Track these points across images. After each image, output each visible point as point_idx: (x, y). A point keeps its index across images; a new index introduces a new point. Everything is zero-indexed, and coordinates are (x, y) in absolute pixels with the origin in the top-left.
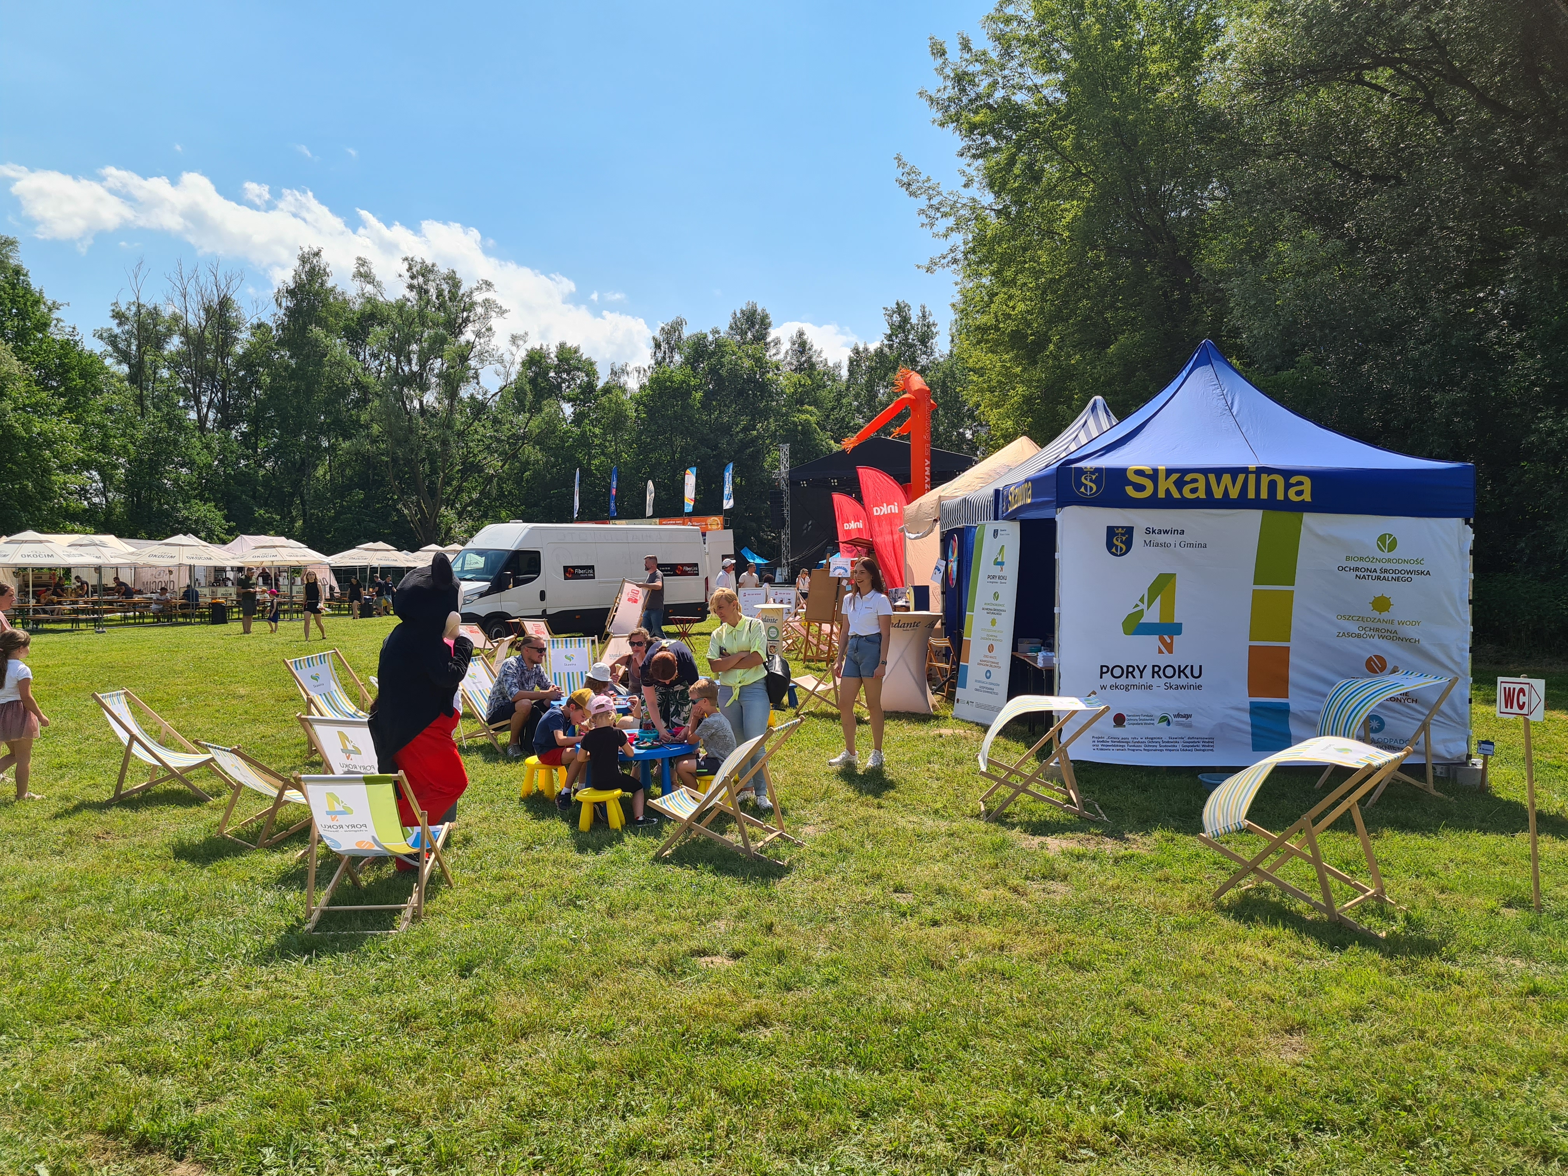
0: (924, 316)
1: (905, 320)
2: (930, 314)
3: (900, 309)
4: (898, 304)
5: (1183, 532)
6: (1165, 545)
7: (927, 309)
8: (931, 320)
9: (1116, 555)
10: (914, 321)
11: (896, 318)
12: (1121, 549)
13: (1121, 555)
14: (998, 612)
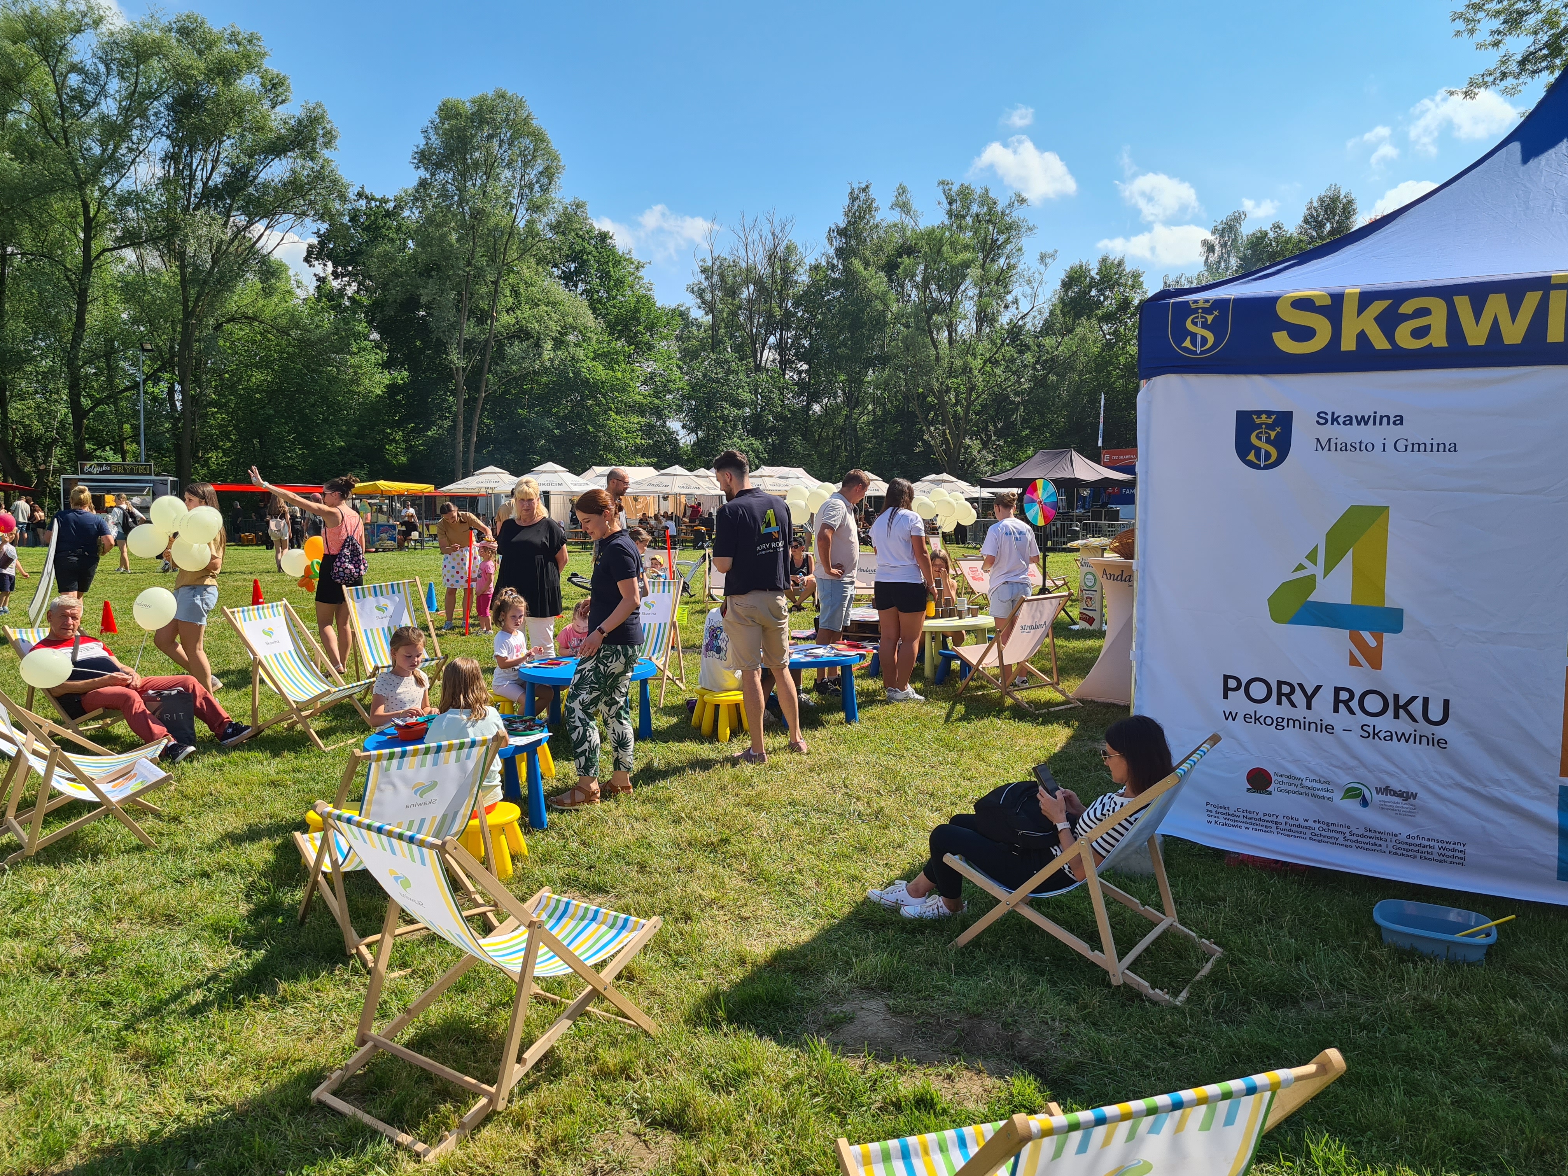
5: (1400, 420)
6: (1361, 446)
9: (1256, 467)
12: (1268, 455)
13: (1267, 467)
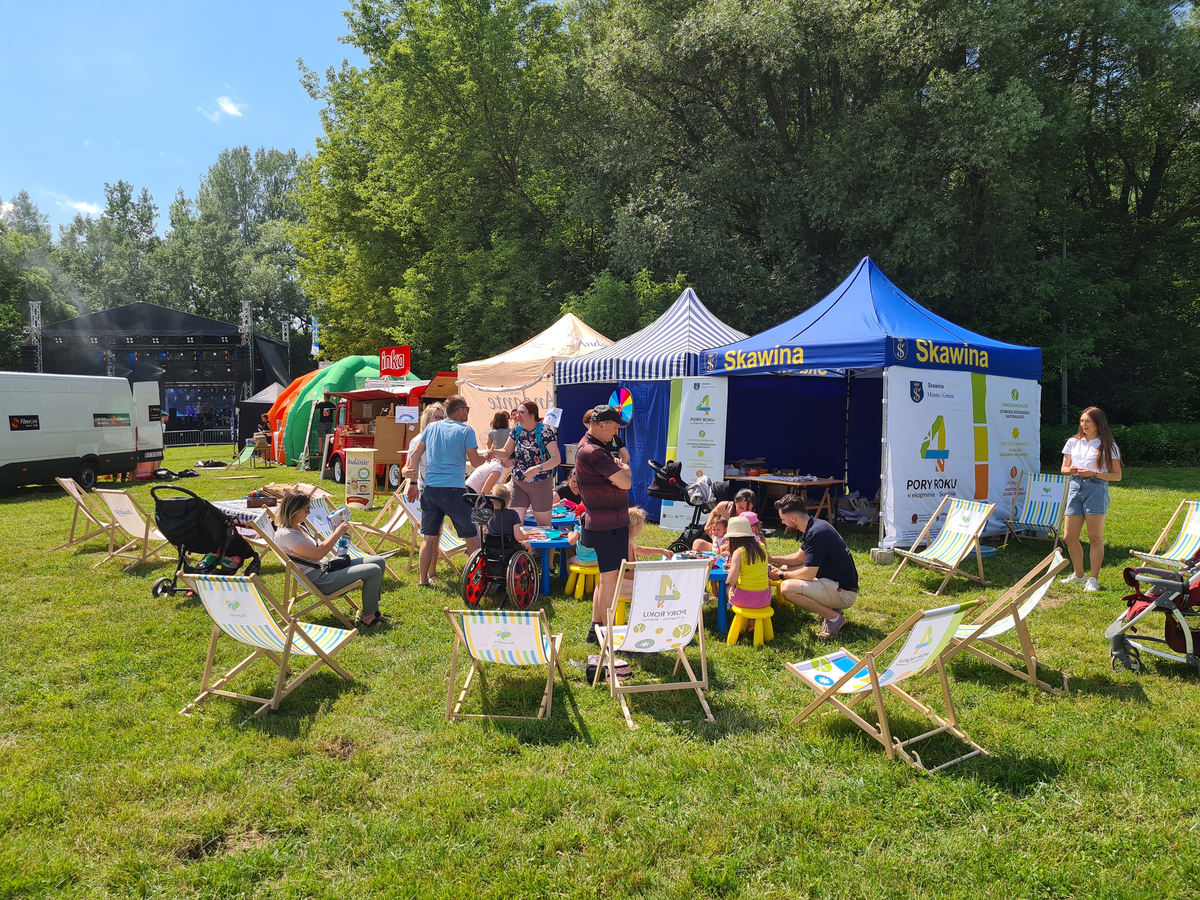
0: (145, 199)
1: (125, 199)
2: (151, 198)
3: (122, 188)
4: (121, 184)
6: (938, 396)
7: (149, 194)
8: (152, 203)
10: (134, 200)
11: (117, 195)
12: (918, 397)
13: (919, 402)
14: (707, 446)
